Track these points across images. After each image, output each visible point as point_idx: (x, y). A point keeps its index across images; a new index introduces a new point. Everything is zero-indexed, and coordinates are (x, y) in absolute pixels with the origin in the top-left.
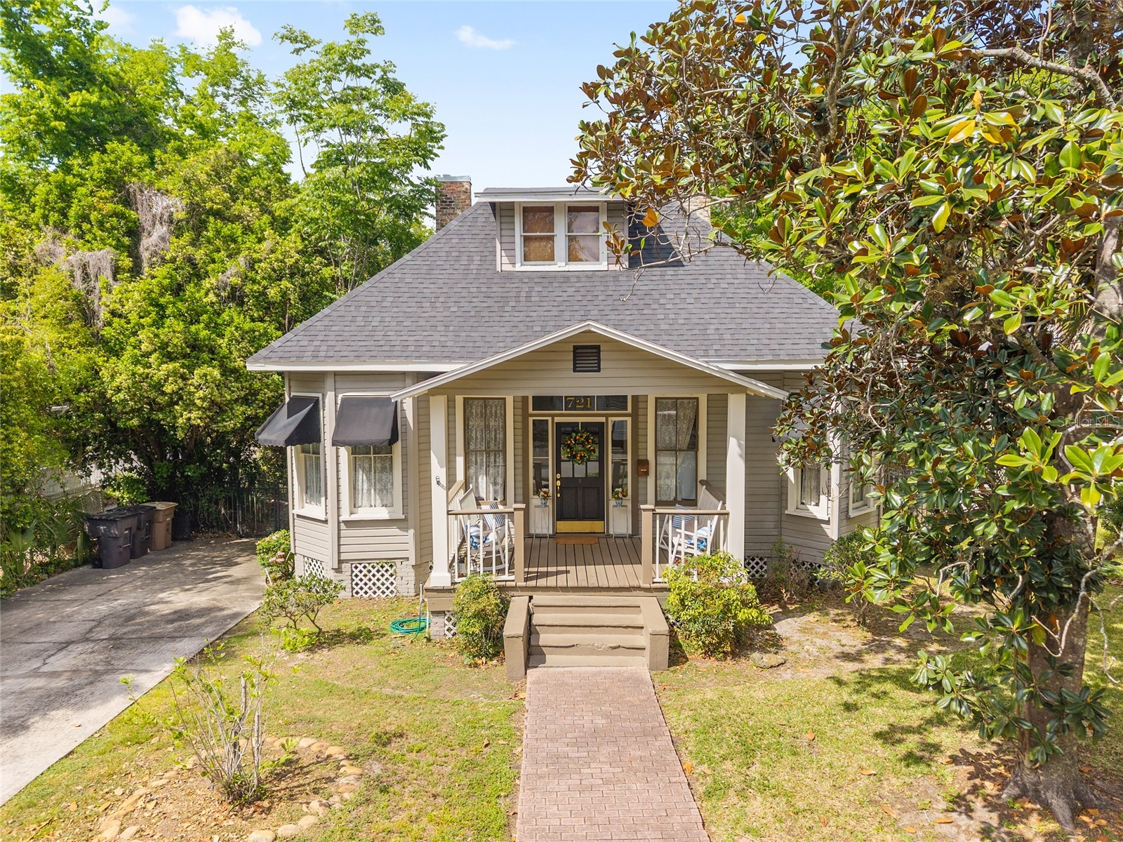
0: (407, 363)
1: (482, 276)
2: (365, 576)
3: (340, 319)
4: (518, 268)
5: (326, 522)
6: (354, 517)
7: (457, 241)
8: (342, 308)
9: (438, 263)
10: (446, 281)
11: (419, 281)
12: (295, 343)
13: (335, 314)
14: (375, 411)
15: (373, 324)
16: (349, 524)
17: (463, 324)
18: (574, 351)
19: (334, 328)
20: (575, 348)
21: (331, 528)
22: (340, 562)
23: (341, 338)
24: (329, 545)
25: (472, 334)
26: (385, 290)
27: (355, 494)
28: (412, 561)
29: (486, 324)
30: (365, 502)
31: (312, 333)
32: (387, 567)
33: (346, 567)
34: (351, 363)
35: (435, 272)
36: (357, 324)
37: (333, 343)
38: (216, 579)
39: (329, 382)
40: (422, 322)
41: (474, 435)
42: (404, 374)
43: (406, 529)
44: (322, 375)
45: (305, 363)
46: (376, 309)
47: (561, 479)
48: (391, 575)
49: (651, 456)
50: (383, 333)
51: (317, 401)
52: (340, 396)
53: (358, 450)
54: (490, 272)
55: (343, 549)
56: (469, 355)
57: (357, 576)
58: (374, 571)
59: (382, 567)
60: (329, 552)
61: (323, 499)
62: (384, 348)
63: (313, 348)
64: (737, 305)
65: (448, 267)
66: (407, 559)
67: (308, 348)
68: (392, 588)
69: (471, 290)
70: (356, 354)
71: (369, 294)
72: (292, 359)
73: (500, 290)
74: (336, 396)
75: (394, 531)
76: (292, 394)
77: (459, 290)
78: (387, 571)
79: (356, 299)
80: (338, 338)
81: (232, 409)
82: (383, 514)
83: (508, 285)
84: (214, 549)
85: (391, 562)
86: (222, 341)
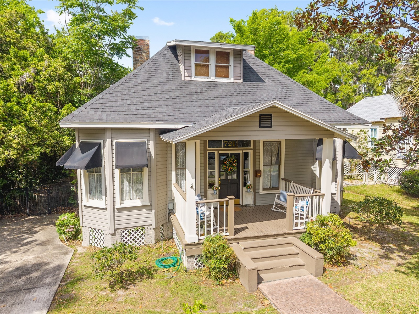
0: (152, 124)
1: (176, 82)
2: (128, 236)
3: (108, 100)
4: (193, 79)
5: (106, 209)
6: (122, 206)
7: (158, 65)
8: (108, 95)
9: (152, 74)
10: (159, 83)
11: (145, 83)
12: (87, 112)
13: (105, 97)
14: (135, 149)
15: (128, 103)
16: (120, 210)
17: (174, 105)
18: (260, 117)
19: (106, 105)
20: (261, 115)
21: (109, 213)
22: (115, 230)
23: (112, 110)
24: (109, 221)
25: (181, 110)
26: (129, 86)
27: (122, 192)
28: (154, 226)
29: (186, 105)
30: (128, 197)
31: (95, 107)
32: (140, 230)
33: (118, 232)
34: (122, 123)
35: (152, 79)
36: (119, 103)
37: (109, 113)
38: (30, 243)
39: (108, 134)
40: (153, 103)
41: (179, 161)
42: (149, 129)
43: (151, 210)
44: (104, 130)
45: (96, 123)
46: (127, 96)
47: (221, 180)
48: (142, 234)
49: (261, 169)
50: (134, 108)
51: (100, 144)
52: (114, 141)
53: (124, 170)
54: (179, 80)
55: (116, 223)
56: (183, 120)
57: (124, 236)
58: (133, 233)
59: (138, 231)
60: (109, 225)
61: (104, 197)
62: (138, 116)
63: (98, 115)
64: (294, 100)
65: (158, 77)
66: (151, 225)
67: (95, 115)
68: (143, 241)
69: (173, 88)
70: (123, 118)
71: (121, 88)
72: (87, 121)
73: (187, 89)
74: (112, 141)
75: (144, 211)
76: (81, 141)
77: (167, 88)
78: (140, 232)
79: (114, 90)
80: (110, 110)
81: (32, 149)
82: (138, 203)
83: (190, 87)
84: (17, 224)
85: (142, 228)
86: (25, 112)
